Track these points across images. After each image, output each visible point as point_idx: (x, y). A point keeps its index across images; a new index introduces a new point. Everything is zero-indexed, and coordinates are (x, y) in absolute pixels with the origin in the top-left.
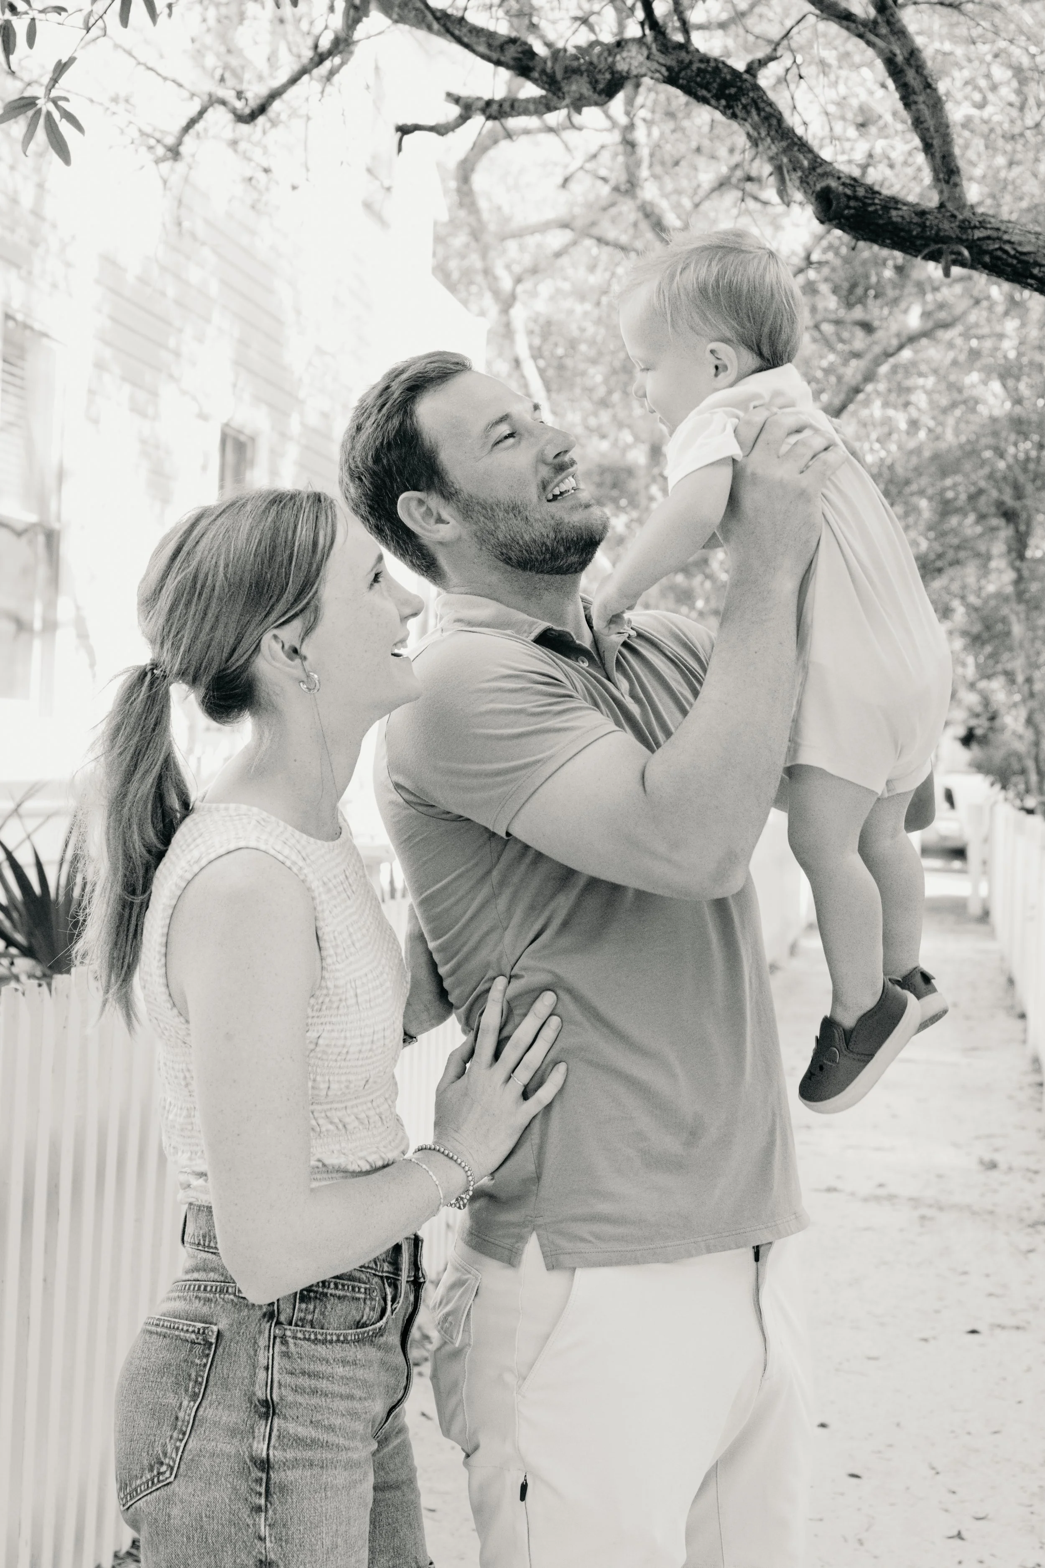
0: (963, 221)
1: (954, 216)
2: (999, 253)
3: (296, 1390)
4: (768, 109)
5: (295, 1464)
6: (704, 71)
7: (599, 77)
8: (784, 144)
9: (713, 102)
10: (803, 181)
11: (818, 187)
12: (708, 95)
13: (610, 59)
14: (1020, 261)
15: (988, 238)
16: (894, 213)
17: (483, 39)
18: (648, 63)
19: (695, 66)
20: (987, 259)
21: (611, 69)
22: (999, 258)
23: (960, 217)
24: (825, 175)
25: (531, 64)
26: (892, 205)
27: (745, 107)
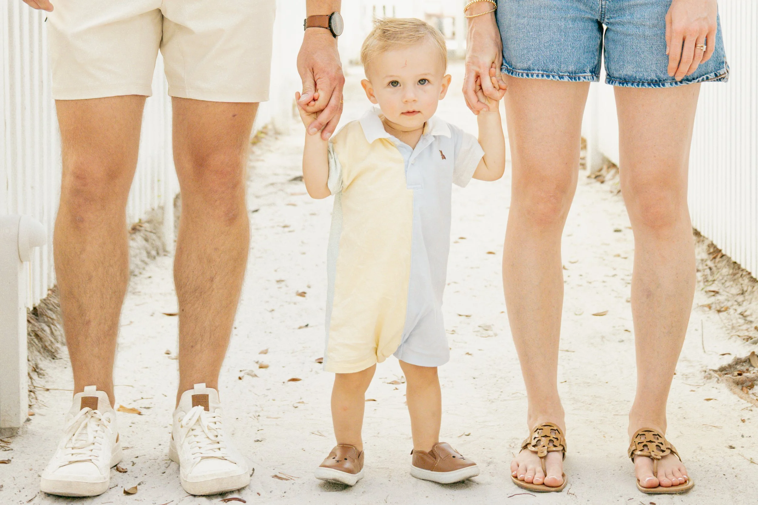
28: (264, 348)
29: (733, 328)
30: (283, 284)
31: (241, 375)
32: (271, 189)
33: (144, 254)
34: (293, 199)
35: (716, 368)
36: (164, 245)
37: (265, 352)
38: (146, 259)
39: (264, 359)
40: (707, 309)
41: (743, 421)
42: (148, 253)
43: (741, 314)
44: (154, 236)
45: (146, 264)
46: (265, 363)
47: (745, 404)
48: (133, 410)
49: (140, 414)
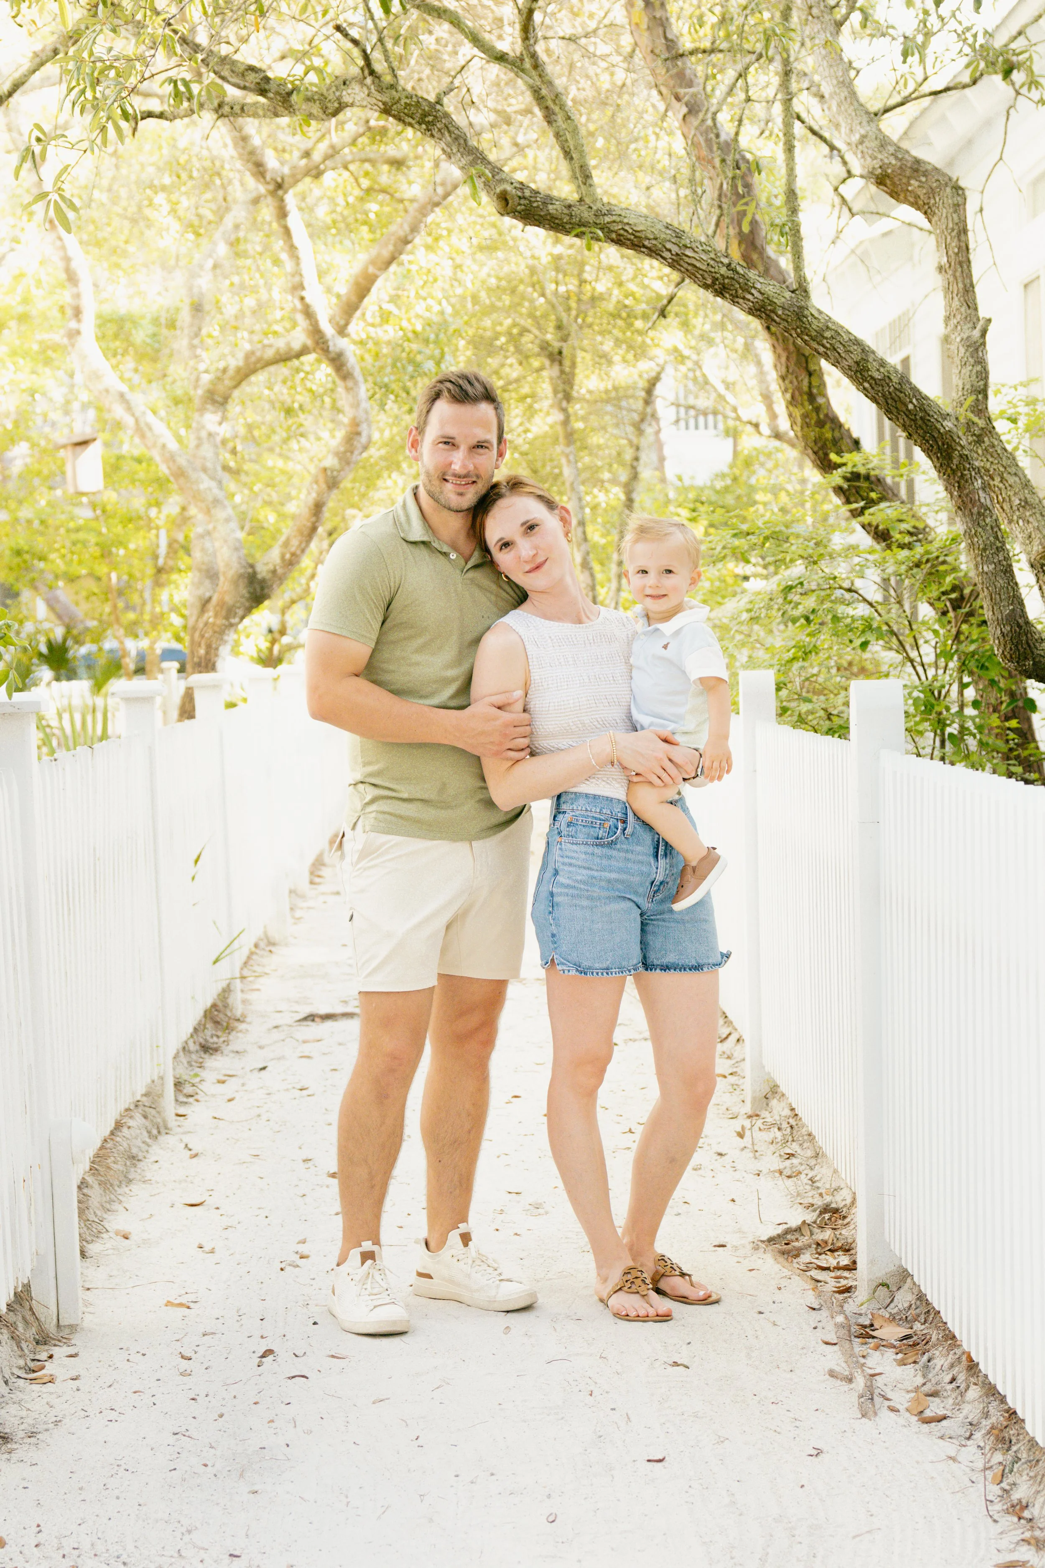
0: (598, 210)
1: (590, 207)
2: (622, 232)
3: (563, 864)
4: (456, 132)
5: (560, 894)
6: (409, 105)
7: (329, 105)
8: (471, 158)
9: (417, 126)
10: (486, 184)
11: (498, 190)
12: (413, 122)
13: (338, 94)
14: (636, 237)
15: (614, 222)
16: (550, 207)
17: (227, 67)
18: (369, 99)
19: (403, 102)
20: (614, 236)
21: (339, 100)
22: (620, 235)
23: (595, 208)
24: (502, 181)
25: (267, 87)
26: (549, 201)
27: (440, 130)
28: (301, 1238)
29: (798, 1195)
30: (310, 1164)
31: (283, 1266)
32: (276, 1035)
33: (145, 1134)
34: (307, 1049)
35: (765, 1238)
36: (164, 1121)
37: (304, 1242)
38: (148, 1140)
39: (303, 1249)
40: (777, 1175)
41: (780, 1289)
42: (149, 1132)
43: (811, 1179)
44: (153, 1112)
45: (149, 1146)
46: (306, 1253)
47: (786, 1272)
48: (181, 1305)
49: (189, 1308)
